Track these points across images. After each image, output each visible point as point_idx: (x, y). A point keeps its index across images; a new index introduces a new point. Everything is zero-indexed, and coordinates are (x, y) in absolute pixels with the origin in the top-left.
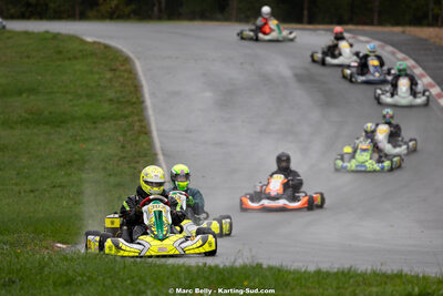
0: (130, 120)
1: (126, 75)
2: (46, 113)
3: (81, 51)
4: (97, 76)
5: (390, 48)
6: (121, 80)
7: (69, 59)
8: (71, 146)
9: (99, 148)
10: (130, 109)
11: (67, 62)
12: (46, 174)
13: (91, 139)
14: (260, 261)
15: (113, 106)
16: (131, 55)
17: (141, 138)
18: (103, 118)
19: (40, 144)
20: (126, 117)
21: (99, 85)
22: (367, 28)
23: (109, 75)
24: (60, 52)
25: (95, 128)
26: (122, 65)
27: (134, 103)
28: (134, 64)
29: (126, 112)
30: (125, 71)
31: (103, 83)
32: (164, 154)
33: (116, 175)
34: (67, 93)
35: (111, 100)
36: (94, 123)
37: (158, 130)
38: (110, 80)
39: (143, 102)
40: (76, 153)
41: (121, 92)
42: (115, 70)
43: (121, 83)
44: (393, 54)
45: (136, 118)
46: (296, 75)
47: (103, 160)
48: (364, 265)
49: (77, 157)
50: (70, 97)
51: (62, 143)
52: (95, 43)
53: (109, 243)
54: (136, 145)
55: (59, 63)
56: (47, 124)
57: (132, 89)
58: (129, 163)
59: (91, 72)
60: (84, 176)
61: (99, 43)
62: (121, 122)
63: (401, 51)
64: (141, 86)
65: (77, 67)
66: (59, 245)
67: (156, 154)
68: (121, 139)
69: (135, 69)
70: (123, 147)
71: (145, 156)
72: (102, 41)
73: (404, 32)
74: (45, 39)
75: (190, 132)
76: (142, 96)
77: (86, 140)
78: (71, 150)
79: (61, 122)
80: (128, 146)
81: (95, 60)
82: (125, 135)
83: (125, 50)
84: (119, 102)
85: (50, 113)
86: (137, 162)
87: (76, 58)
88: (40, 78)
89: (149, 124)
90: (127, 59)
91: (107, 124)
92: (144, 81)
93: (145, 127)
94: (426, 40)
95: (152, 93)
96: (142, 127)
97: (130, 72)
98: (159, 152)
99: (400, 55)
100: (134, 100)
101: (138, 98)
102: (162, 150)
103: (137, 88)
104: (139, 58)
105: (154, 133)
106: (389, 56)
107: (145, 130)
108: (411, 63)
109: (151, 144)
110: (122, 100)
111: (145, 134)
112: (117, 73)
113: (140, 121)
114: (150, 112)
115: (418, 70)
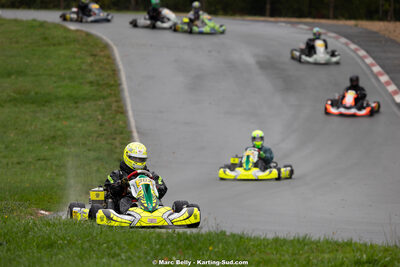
0: (109, 100)
1: (105, 60)
2: (33, 93)
3: (65, 38)
4: (79, 61)
5: (343, 40)
6: (101, 65)
7: (54, 45)
8: (54, 123)
9: (80, 125)
10: (109, 91)
11: (52, 48)
12: (31, 148)
13: (73, 116)
14: (224, 229)
15: (93, 88)
16: (111, 43)
17: (118, 117)
18: (84, 99)
19: (27, 121)
20: (104, 98)
21: (80, 69)
22: (323, 21)
23: (89, 60)
24: (46, 39)
25: (77, 108)
26: (101, 51)
27: (112, 86)
28: (113, 51)
29: (105, 93)
30: (104, 56)
31: (84, 67)
32: (138, 132)
33: (95, 150)
34: (51, 75)
35: (91, 83)
36: (76, 103)
37: (133, 111)
38: (91, 65)
39: (120, 85)
40: (59, 130)
41: (100, 75)
42: (95, 55)
43: (101, 67)
44: (347, 44)
45: (114, 99)
46: (258, 63)
47: (83, 136)
48: (317, 234)
49: (60, 133)
50: (54, 79)
51: (46, 120)
52: (77, 31)
53: (100, 213)
54: (114, 123)
55: (45, 48)
56: (33, 103)
57: (111, 73)
58: (106, 139)
59: (74, 57)
60: (66, 150)
61: (81, 31)
62: (100, 103)
63: (354, 42)
64: (119, 70)
65: (62, 52)
66: (43, 212)
67: (131, 132)
68: (100, 117)
69: (114, 55)
70: (101, 125)
71: (122, 133)
72: (84, 29)
73: (356, 26)
74: (32, 27)
75: (162, 112)
76: (120, 79)
77: (68, 118)
78: (55, 126)
79: (46, 102)
80: (107, 124)
81: (78, 46)
82: (103, 115)
83: (104, 37)
84: (98, 84)
85: (36, 93)
86: (114, 139)
87: (60, 44)
88: (27, 61)
89: (125, 105)
90: (106, 46)
91: (87, 104)
92: (121, 66)
93: (122, 107)
94: (376, 33)
95: (128, 77)
96: (119, 107)
97: (109, 57)
98: (134, 130)
99: (353, 46)
100: (112, 82)
101: (115, 81)
102: (137, 128)
103: (115, 72)
104: (117, 45)
105: (130, 113)
106: (344, 47)
107: (122, 111)
108: (362, 53)
109: (127, 123)
110: (101, 82)
111: (122, 113)
112: (97, 58)
113: (117, 101)
114: (126, 94)
115: (369, 60)
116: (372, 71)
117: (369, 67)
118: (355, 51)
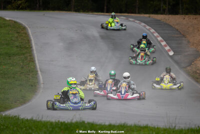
0: (26, 55)
1: (24, 35)
3: (4, 24)
4: (11, 36)
5: (143, 24)
6: (22, 37)
9: (12, 68)
10: (26, 50)
13: (8, 63)
14: (84, 120)
15: (18, 49)
16: (27, 26)
17: (31, 64)
18: (13, 55)
20: (24, 54)
22: (133, 15)
23: (16, 35)
25: (10, 59)
26: (22, 30)
27: (28, 48)
28: (28, 30)
29: (24, 52)
30: (24, 33)
31: (13, 39)
32: (41, 71)
33: (19, 80)
35: (17, 46)
36: (10, 57)
37: (38, 60)
38: (17, 37)
39: (32, 47)
40: (1, 70)
41: (22, 43)
43: (22, 39)
44: (145, 27)
45: (28, 55)
46: (101, 36)
47: (13, 74)
49: (1, 72)
52: (10, 20)
54: (28, 67)
57: (27, 41)
58: (25, 75)
59: (9, 34)
60: (5, 81)
61: (12, 21)
62: (21, 56)
63: (148, 25)
64: (31, 40)
67: (37, 71)
68: (21, 64)
69: (28, 33)
70: (22, 68)
71: (33, 72)
72: (13, 19)
73: (149, 17)
75: (53, 61)
76: (31, 44)
77: (5, 64)
80: (25, 67)
81: (10, 28)
82: (23, 62)
83: (23, 24)
84: (21, 47)
86: (29, 75)
87: (1, 27)
89: (34, 58)
90: (24, 28)
91: (15, 57)
92: (32, 38)
93: (32, 59)
94: (159, 20)
95: (36, 44)
96: (31, 59)
97: (26, 34)
98: (39, 70)
99: (148, 27)
100: (28, 46)
101: (29, 46)
102: (40, 69)
103: (29, 41)
104: (30, 28)
105: (37, 62)
106: (143, 28)
107: (32, 60)
108: (152, 30)
109: (35, 66)
110: (22, 46)
111: (33, 62)
112: (20, 34)
113: (30, 56)
114: (35, 52)
115: (156, 34)
116: (158, 40)
117: (156, 37)
118: (149, 30)
